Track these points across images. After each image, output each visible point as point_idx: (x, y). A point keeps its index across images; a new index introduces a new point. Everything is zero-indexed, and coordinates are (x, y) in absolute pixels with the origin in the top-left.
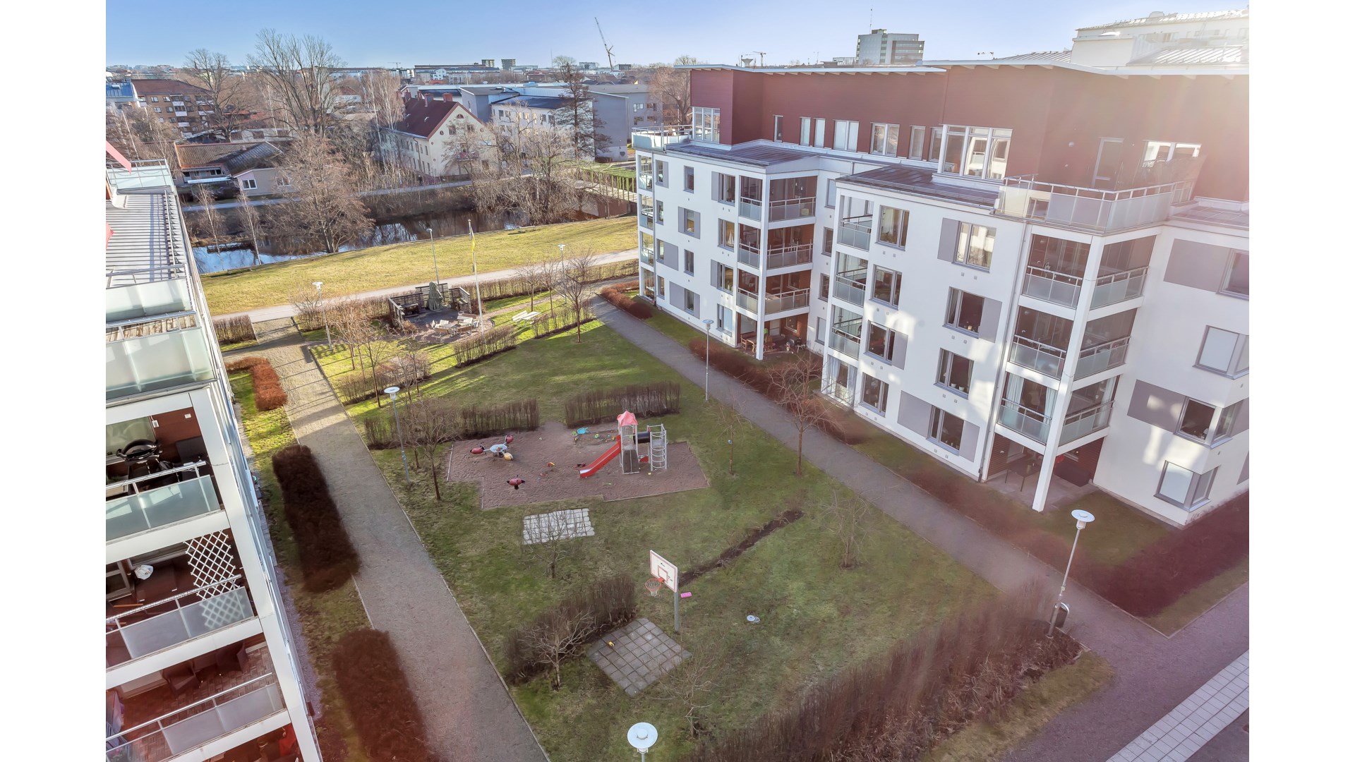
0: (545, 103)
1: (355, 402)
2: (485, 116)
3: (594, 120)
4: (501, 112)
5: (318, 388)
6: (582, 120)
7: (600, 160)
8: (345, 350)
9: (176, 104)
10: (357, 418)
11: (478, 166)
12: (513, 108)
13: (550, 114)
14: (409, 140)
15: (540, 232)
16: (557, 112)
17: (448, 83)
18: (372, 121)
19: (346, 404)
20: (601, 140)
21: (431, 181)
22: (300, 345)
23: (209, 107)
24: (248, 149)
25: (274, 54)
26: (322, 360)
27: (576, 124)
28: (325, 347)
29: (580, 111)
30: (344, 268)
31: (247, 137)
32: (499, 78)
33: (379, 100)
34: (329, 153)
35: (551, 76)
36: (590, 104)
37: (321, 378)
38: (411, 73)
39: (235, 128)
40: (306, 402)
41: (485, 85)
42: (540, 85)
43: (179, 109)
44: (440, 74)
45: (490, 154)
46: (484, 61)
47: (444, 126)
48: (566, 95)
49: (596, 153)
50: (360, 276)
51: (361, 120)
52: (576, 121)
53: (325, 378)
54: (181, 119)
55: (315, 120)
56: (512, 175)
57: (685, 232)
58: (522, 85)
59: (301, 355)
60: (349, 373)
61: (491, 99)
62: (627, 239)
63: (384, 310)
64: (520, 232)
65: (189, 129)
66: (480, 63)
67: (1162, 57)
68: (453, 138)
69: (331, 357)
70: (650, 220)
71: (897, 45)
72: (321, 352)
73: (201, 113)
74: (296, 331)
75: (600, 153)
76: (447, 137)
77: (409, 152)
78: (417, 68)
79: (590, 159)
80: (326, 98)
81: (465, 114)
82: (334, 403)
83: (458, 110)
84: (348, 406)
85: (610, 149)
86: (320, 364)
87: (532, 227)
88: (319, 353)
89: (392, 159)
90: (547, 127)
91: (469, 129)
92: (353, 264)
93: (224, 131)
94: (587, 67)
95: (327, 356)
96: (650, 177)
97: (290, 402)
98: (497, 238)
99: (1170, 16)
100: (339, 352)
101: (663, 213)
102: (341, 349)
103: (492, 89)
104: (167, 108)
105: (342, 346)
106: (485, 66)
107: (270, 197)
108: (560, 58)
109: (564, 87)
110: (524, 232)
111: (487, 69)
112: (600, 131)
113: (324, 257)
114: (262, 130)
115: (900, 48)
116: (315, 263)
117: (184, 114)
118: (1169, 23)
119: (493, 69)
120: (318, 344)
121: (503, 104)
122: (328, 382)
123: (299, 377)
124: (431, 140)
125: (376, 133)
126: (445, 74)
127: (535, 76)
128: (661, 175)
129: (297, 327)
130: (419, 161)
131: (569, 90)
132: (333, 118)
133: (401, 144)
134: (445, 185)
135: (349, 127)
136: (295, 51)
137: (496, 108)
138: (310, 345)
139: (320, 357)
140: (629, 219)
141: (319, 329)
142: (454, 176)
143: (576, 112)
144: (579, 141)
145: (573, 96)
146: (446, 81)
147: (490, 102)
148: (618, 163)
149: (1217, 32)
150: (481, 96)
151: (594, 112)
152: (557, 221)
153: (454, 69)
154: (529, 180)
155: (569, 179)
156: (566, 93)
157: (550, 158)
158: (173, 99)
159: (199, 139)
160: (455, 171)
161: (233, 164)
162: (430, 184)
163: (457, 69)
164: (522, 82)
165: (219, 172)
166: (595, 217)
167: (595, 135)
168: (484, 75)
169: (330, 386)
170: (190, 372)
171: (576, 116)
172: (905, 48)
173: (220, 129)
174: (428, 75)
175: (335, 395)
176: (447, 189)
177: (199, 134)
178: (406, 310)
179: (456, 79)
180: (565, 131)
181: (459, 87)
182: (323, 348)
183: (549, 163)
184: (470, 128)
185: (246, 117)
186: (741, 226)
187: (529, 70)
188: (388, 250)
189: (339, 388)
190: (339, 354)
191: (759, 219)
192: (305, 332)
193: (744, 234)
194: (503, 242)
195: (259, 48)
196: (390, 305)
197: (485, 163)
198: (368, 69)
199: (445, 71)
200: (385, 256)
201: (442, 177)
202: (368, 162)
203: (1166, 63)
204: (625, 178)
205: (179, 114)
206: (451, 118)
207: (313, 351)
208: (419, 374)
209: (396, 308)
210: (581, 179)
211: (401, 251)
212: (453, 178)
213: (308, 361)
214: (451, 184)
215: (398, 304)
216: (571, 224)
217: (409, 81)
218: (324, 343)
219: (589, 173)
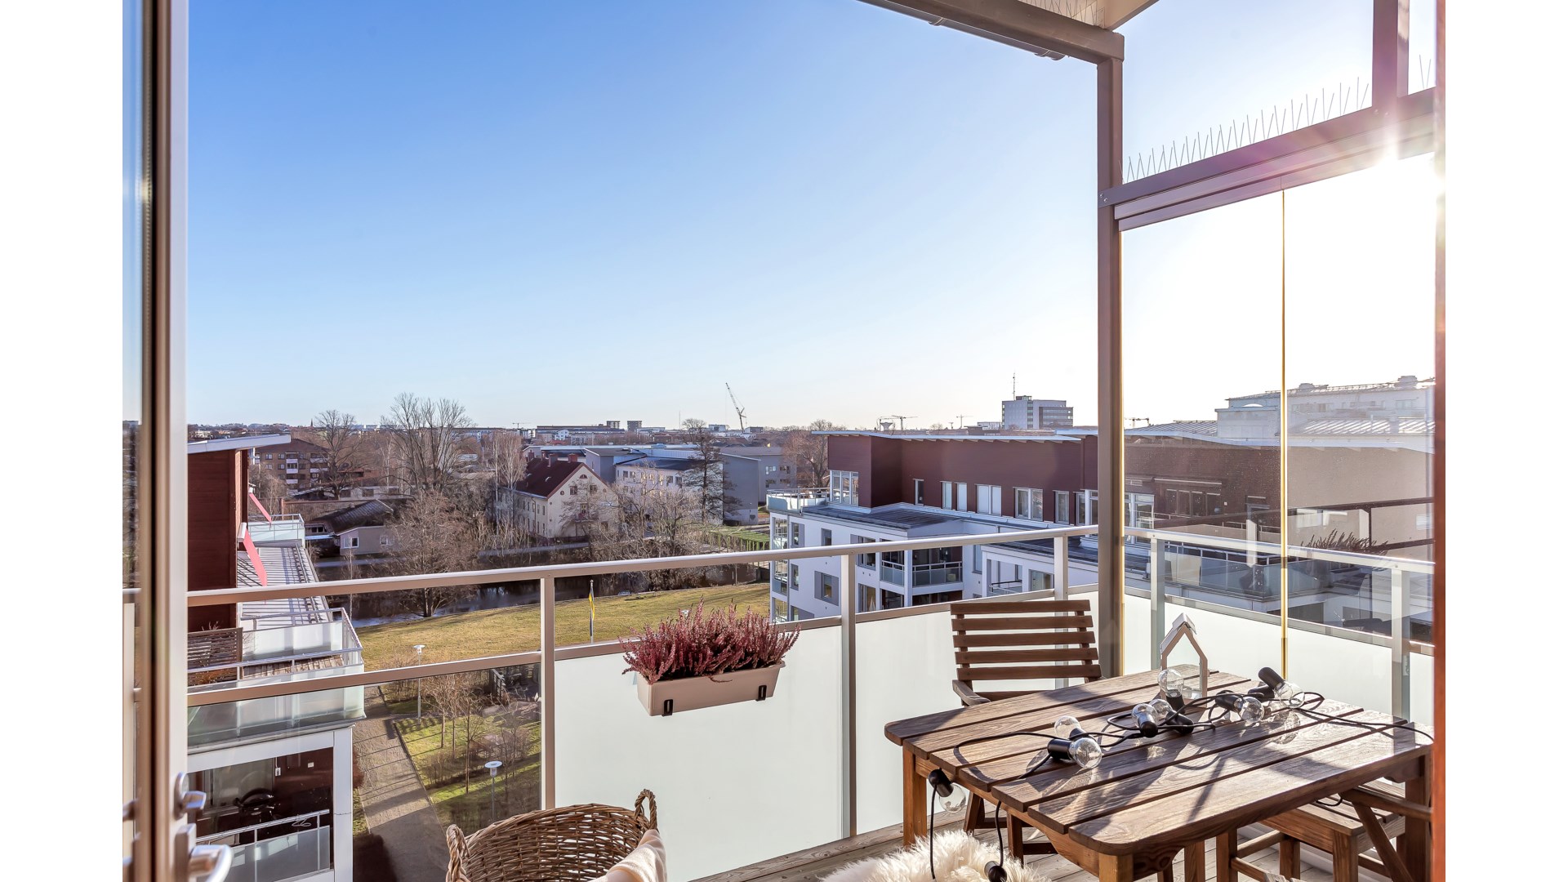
0: (671, 465)
1: (440, 786)
2: (609, 477)
3: (724, 482)
4: (625, 473)
5: (400, 770)
6: (711, 482)
7: (729, 523)
8: (434, 725)
9: (288, 461)
10: (440, 806)
11: (596, 527)
12: (641, 469)
13: (678, 476)
14: (526, 500)
15: (661, 599)
16: (686, 473)
17: (569, 444)
18: (491, 480)
19: (429, 788)
20: (730, 502)
21: (545, 542)
22: (384, 719)
23: (325, 465)
24: (357, 507)
25: (407, 416)
26: (407, 736)
27: (705, 486)
28: (412, 721)
29: (710, 473)
30: (442, 633)
31: (357, 495)
32: (624, 438)
33: (502, 459)
34: (447, 511)
35: (678, 438)
36: (721, 466)
37: (404, 756)
38: (532, 433)
39: (347, 486)
40: (384, 784)
41: (611, 446)
42: (668, 446)
43: (291, 466)
44: (562, 435)
45: (611, 514)
46: (609, 423)
47: (566, 487)
48: (696, 457)
49: (724, 516)
50: (459, 642)
51: (481, 479)
52: (705, 483)
53: (408, 756)
54: (291, 476)
55: (435, 478)
56: (633, 537)
57: (822, 598)
58: (649, 447)
59: (382, 731)
60: (439, 752)
61: (617, 460)
62: (756, 607)
63: (484, 679)
64: (638, 598)
65: (296, 487)
66: (605, 424)
67: (1309, 428)
68: (573, 498)
69: (417, 732)
70: (784, 585)
71: (1044, 411)
72: (406, 727)
73: (312, 470)
74: (382, 702)
75: (729, 516)
76: (568, 497)
77: (525, 512)
78: (540, 428)
79: (718, 522)
80: (450, 457)
81: (589, 474)
82: (415, 787)
83: (582, 471)
84: (432, 791)
85: (740, 511)
86: (405, 741)
87: (651, 593)
88: (404, 728)
89: (507, 520)
90: (674, 489)
91: (591, 489)
92: (451, 629)
93: (334, 488)
94: (717, 428)
95: (412, 731)
96: (785, 540)
97: (365, 785)
98: (612, 604)
99: (1321, 387)
100: (427, 727)
101: (797, 578)
102: (429, 723)
103: (618, 450)
104: (279, 465)
105: (431, 720)
106: (611, 427)
107: (376, 556)
108: (690, 421)
109: (694, 449)
110: (642, 598)
111: (612, 430)
112: (729, 493)
113: (421, 622)
114: (374, 487)
115: (1047, 414)
116: (410, 628)
117: (295, 471)
118: (1321, 394)
119: (618, 430)
120: (405, 717)
121: (631, 465)
122: (411, 760)
123: (379, 755)
124: (550, 500)
125: (494, 491)
126: (567, 435)
127: (661, 437)
128: (796, 538)
129: (383, 698)
130: (534, 521)
131: (700, 452)
132: (450, 477)
133: (518, 504)
134: (558, 547)
135: (466, 485)
136: (429, 413)
137: (621, 469)
138: (395, 719)
139: (405, 733)
140: (760, 586)
141: (407, 700)
142: (569, 537)
143: (705, 474)
144: (707, 503)
145: (703, 458)
146: (567, 442)
147: (615, 463)
148: (747, 527)
149: (1373, 403)
150: (606, 457)
151: (724, 474)
152: (679, 587)
153: (577, 430)
154: (652, 542)
155: (695, 542)
156: (696, 455)
157: (676, 520)
158: (288, 456)
159: (307, 496)
160: (572, 532)
161: (339, 522)
162: (544, 545)
163: (581, 430)
164: (647, 444)
165: (321, 530)
166: (721, 584)
167: (724, 497)
168: (608, 436)
169: (414, 767)
170: (342, 709)
171: (705, 478)
172: (1054, 414)
173: (330, 486)
174: (550, 435)
175: (418, 777)
176: (560, 551)
177: (308, 491)
178: (507, 681)
179: (578, 439)
180: (693, 493)
181: (584, 448)
182: (408, 722)
183: (673, 526)
184: (593, 489)
185: (361, 474)
186: (883, 592)
187: (655, 432)
188: (492, 615)
189: (423, 769)
190: (426, 730)
191: (901, 583)
192: (391, 703)
193: (887, 600)
194: (619, 608)
195: (393, 409)
196: (491, 673)
197: (605, 524)
198: (488, 429)
199: (568, 432)
200: (488, 622)
201: (557, 539)
202: (481, 522)
203: (1314, 434)
204: (755, 542)
205: (289, 471)
206: (574, 479)
207: (398, 725)
208: (517, 755)
209: (498, 678)
210: (708, 543)
211: (506, 617)
212: (568, 540)
213: (391, 736)
214: (567, 546)
215: (501, 674)
216: (694, 590)
217: (529, 441)
218: (411, 717)
219: (716, 536)
